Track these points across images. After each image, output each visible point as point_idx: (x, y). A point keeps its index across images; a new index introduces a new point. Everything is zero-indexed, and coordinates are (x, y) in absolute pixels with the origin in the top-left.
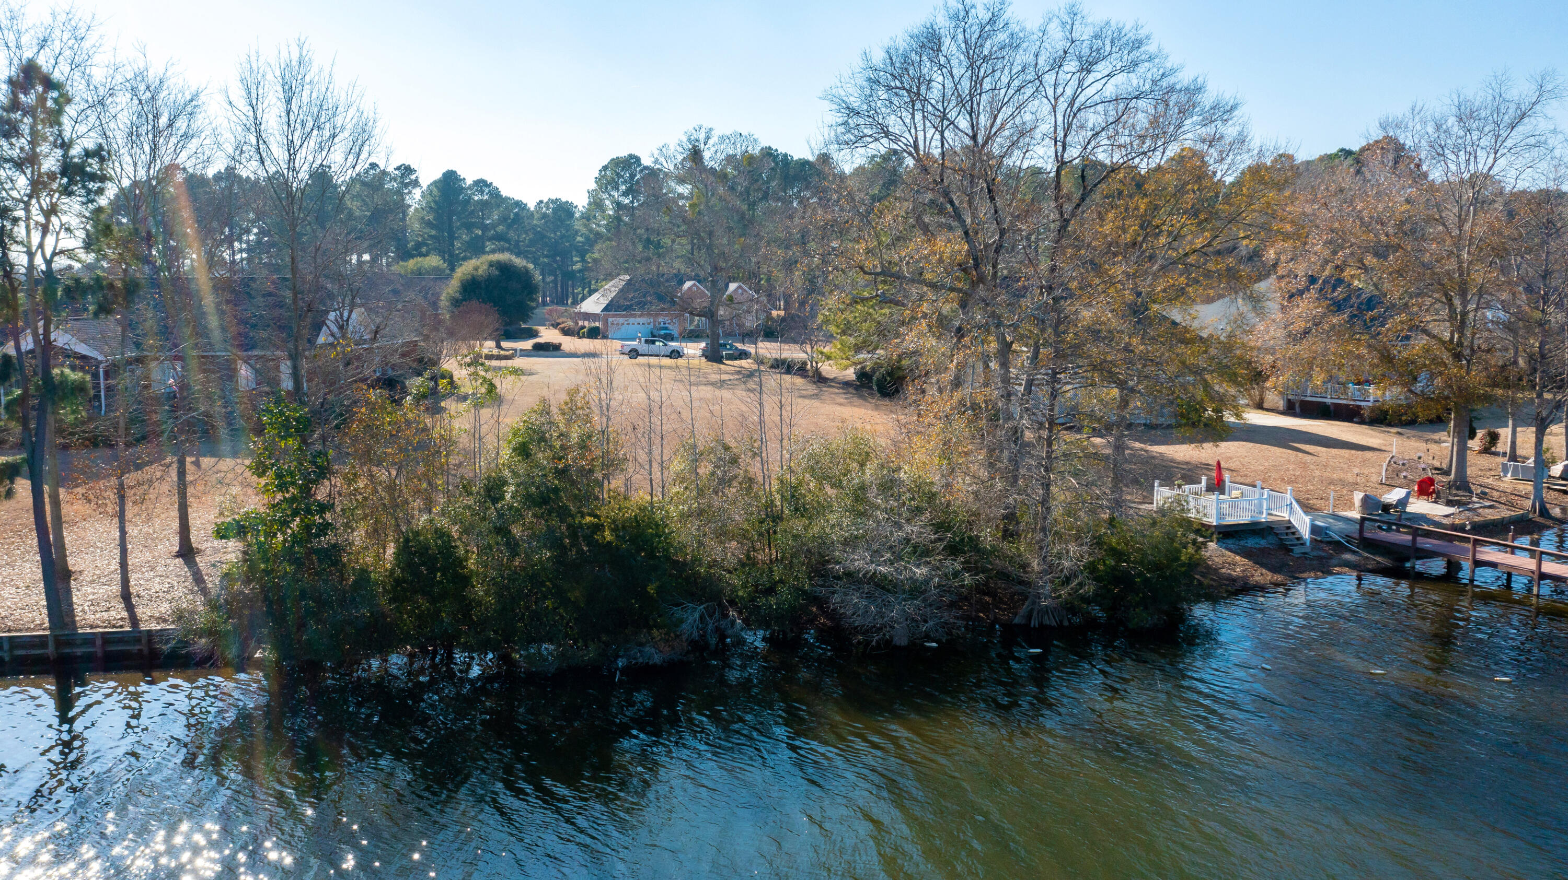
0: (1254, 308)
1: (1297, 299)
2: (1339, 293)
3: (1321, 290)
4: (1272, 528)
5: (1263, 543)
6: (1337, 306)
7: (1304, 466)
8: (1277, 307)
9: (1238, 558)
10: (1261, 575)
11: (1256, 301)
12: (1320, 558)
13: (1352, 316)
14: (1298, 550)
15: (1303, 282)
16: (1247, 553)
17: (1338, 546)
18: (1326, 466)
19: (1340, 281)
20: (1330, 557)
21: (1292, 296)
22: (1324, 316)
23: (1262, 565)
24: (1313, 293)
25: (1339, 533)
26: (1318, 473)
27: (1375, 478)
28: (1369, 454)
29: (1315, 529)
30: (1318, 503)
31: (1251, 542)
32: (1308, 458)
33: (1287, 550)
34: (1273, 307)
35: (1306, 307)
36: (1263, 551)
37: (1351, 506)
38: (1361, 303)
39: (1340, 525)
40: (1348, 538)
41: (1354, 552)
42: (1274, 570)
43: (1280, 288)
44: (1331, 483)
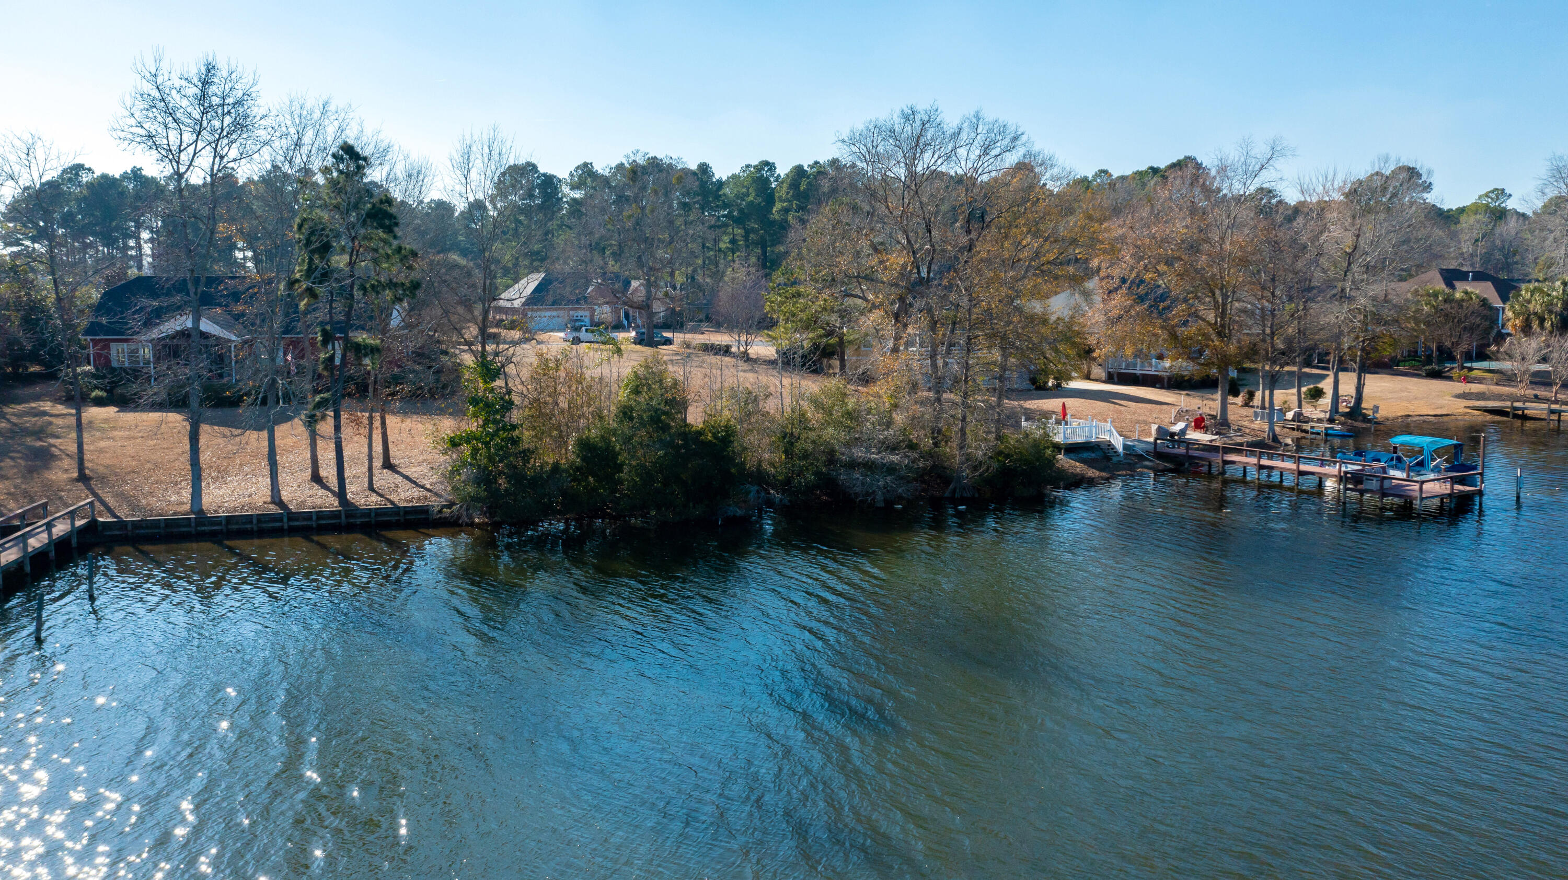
0: (1086, 300)
1: (1113, 295)
2: (1142, 290)
3: (1130, 288)
4: (1099, 446)
5: (1093, 455)
6: (1141, 299)
7: (1120, 412)
8: (1100, 299)
9: (1078, 464)
10: (1092, 473)
11: (1086, 294)
12: (1129, 464)
13: (1151, 306)
14: (1115, 459)
15: (1117, 281)
16: (1083, 461)
17: (1141, 457)
18: (1134, 413)
19: (1142, 281)
20: (1136, 463)
21: (1110, 292)
22: (1131, 306)
23: (1093, 468)
24: (1124, 290)
25: (1142, 449)
26: (1129, 417)
27: (1167, 420)
28: (1165, 407)
29: (1126, 447)
30: (1128, 434)
31: (1086, 455)
32: (1123, 408)
33: (1108, 459)
34: (1097, 298)
35: (1120, 300)
36: (1094, 460)
37: (1150, 435)
38: (1157, 297)
39: (1143, 445)
40: (1147, 452)
41: (1151, 461)
42: (1101, 470)
43: (1102, 287)
44: (1138, 422)
